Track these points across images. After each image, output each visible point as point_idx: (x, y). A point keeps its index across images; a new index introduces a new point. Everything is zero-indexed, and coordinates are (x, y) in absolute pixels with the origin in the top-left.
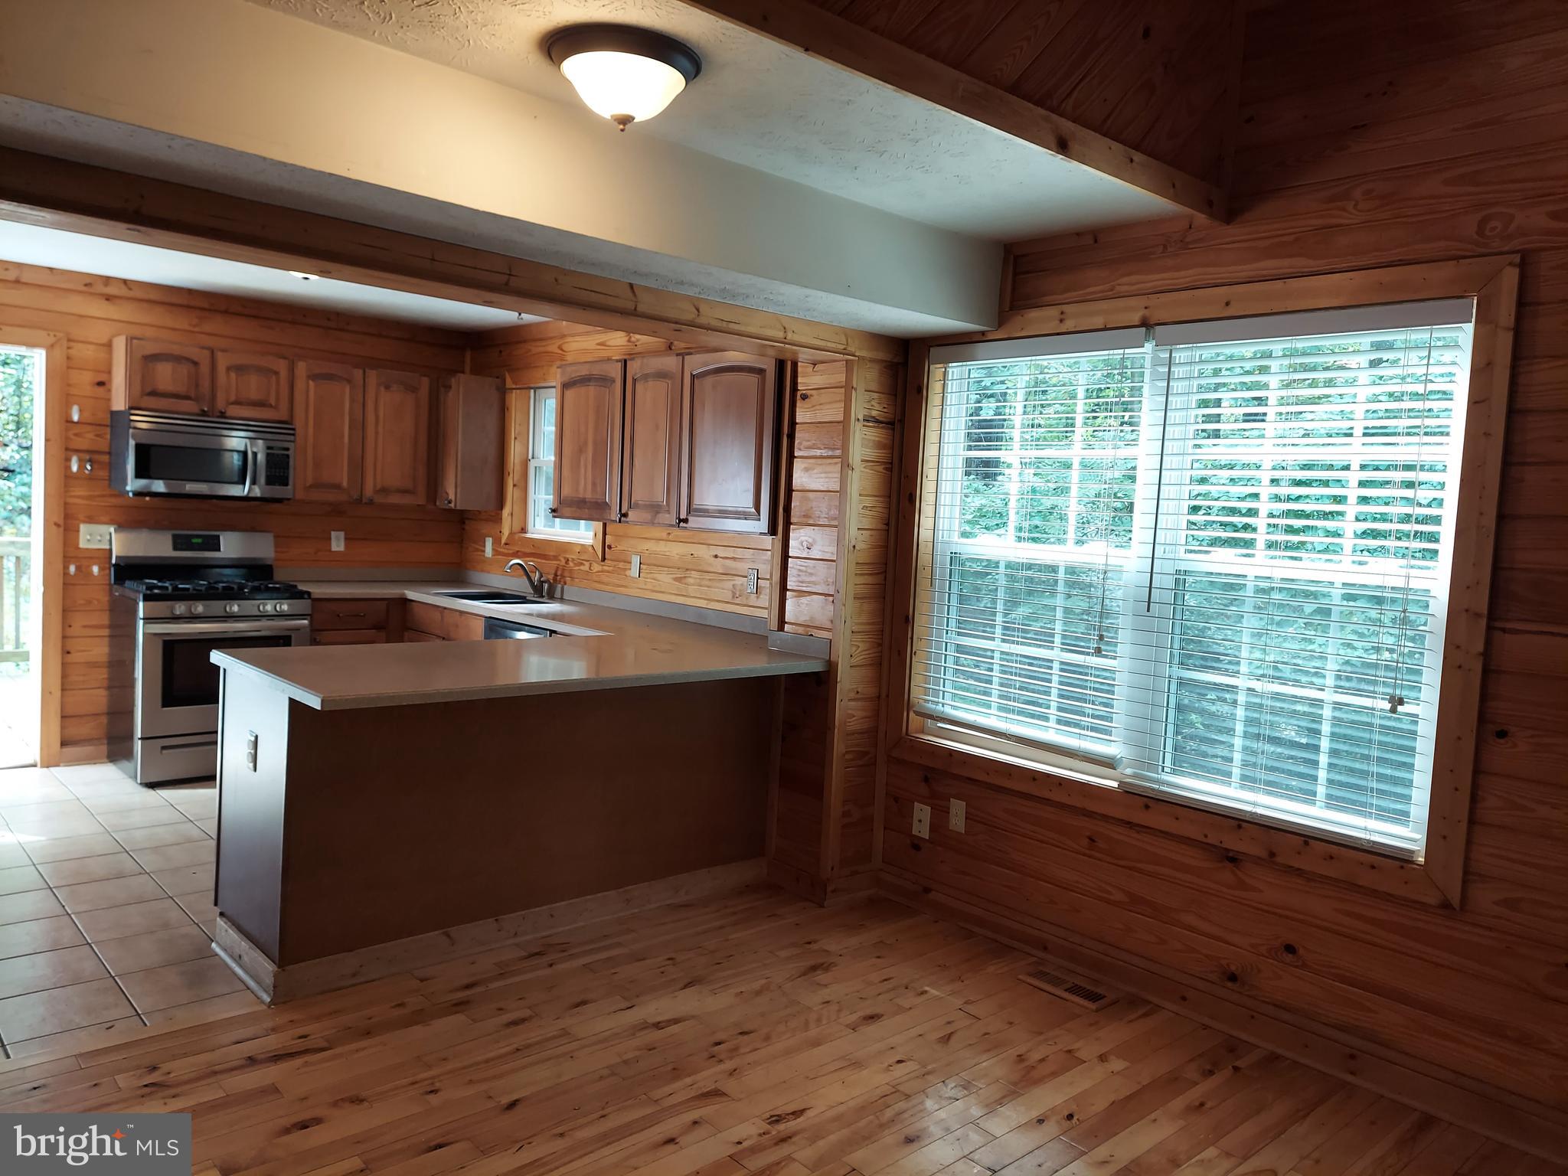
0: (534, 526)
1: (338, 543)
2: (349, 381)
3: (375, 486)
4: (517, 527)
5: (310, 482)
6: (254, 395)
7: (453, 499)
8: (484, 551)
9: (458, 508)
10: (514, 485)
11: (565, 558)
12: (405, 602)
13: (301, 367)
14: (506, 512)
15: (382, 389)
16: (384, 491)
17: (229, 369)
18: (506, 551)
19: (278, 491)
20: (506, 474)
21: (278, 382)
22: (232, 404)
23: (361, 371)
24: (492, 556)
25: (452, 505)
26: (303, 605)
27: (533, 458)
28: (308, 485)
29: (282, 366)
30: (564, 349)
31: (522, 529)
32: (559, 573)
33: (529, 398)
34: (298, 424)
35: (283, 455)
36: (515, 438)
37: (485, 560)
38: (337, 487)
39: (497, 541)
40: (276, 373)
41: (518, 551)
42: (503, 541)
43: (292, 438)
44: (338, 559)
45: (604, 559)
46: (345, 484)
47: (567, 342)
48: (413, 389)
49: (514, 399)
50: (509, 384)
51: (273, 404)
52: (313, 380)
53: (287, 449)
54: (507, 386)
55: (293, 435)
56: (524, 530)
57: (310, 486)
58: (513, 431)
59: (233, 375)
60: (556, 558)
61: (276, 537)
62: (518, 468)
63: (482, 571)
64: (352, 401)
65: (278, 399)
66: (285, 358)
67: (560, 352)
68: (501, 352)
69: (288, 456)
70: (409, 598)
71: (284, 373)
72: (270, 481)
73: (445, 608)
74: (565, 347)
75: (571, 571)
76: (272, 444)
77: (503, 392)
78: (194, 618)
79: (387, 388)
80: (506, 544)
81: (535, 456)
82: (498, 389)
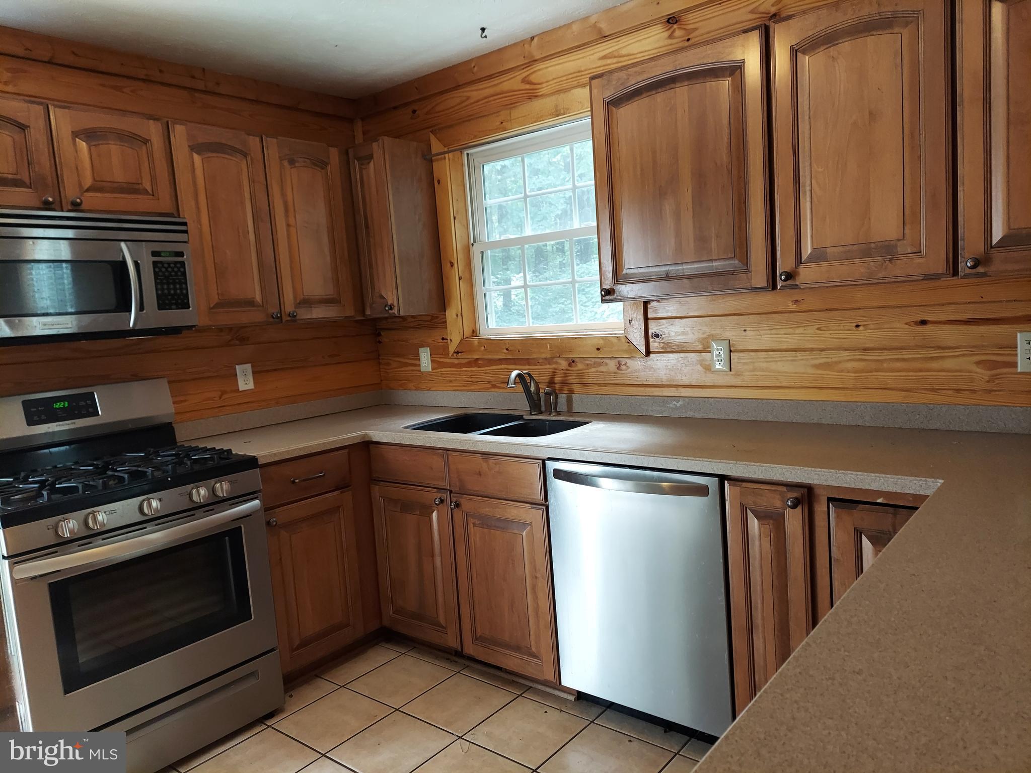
0: (488, 326)
1: (245, 381)
2: (245, 155)
3: (295, 298)
4: (468, 332)
5: (215, 299)
6: (119, 176)
7: (396, 304)
8: (419, 365)
9: (402, 314)
10: (460, 279)
11: (567, 359)
12: (367, 445)
13: (179, 132)
14: (451, 314)
15: (286, 163)
16: (306, 302)
17: (76, 134)
18: (456, 361)
19: (174, 317)
20: (446, 267)
21: (150, 155)
22: (88, 190)
23: (258, 139)
24: (433, 369)
25: (395, 311)
26: (253, 477)
27: (474, 242)
28: (212, 306)
29: (153, 130)
30: (533, 81)
31: (473, 331)
32: (558, 379)
33: (463, 165)
34: (187, 214)
35: (176, 263)
36: (455, 218)
37: (422, 376)
38: (251, 303)
39: (439, 351)
40: (146, 141)
41: (477, 359)
42: (452, 348)
43: (182, 237)
44: (250, 400)
45: (648, 352)
46: (258, 298)
47: (534, 72)
48: (322, 164)
49: (445, 168)
50: (436, 146)
51: (149, 190)
52: (198, 153)
53: (181, 254)
54: (434, 151)
55: (186, 232)
56: (474, 333)
57: (218, 305)
58: (453, 207)
59: (83, 145)
60: (548, 361)
61: (169, 382)
62: (460, 256)
63: (417, 389)
64: (252, 181)
65: (153, 179)
66: (156, 119)
67: (528, 86)
68: (414, 112)
69: (183, 264)
70: (374, 440)
71: (157, 142)
72: (163, 303)
74: (533, 78)
75: (580, 375)
76: (157, 247)
77: (429, 159)
79: (292, 162)
80: (458, 353)
81: (478, 239)
82: (424, 156)
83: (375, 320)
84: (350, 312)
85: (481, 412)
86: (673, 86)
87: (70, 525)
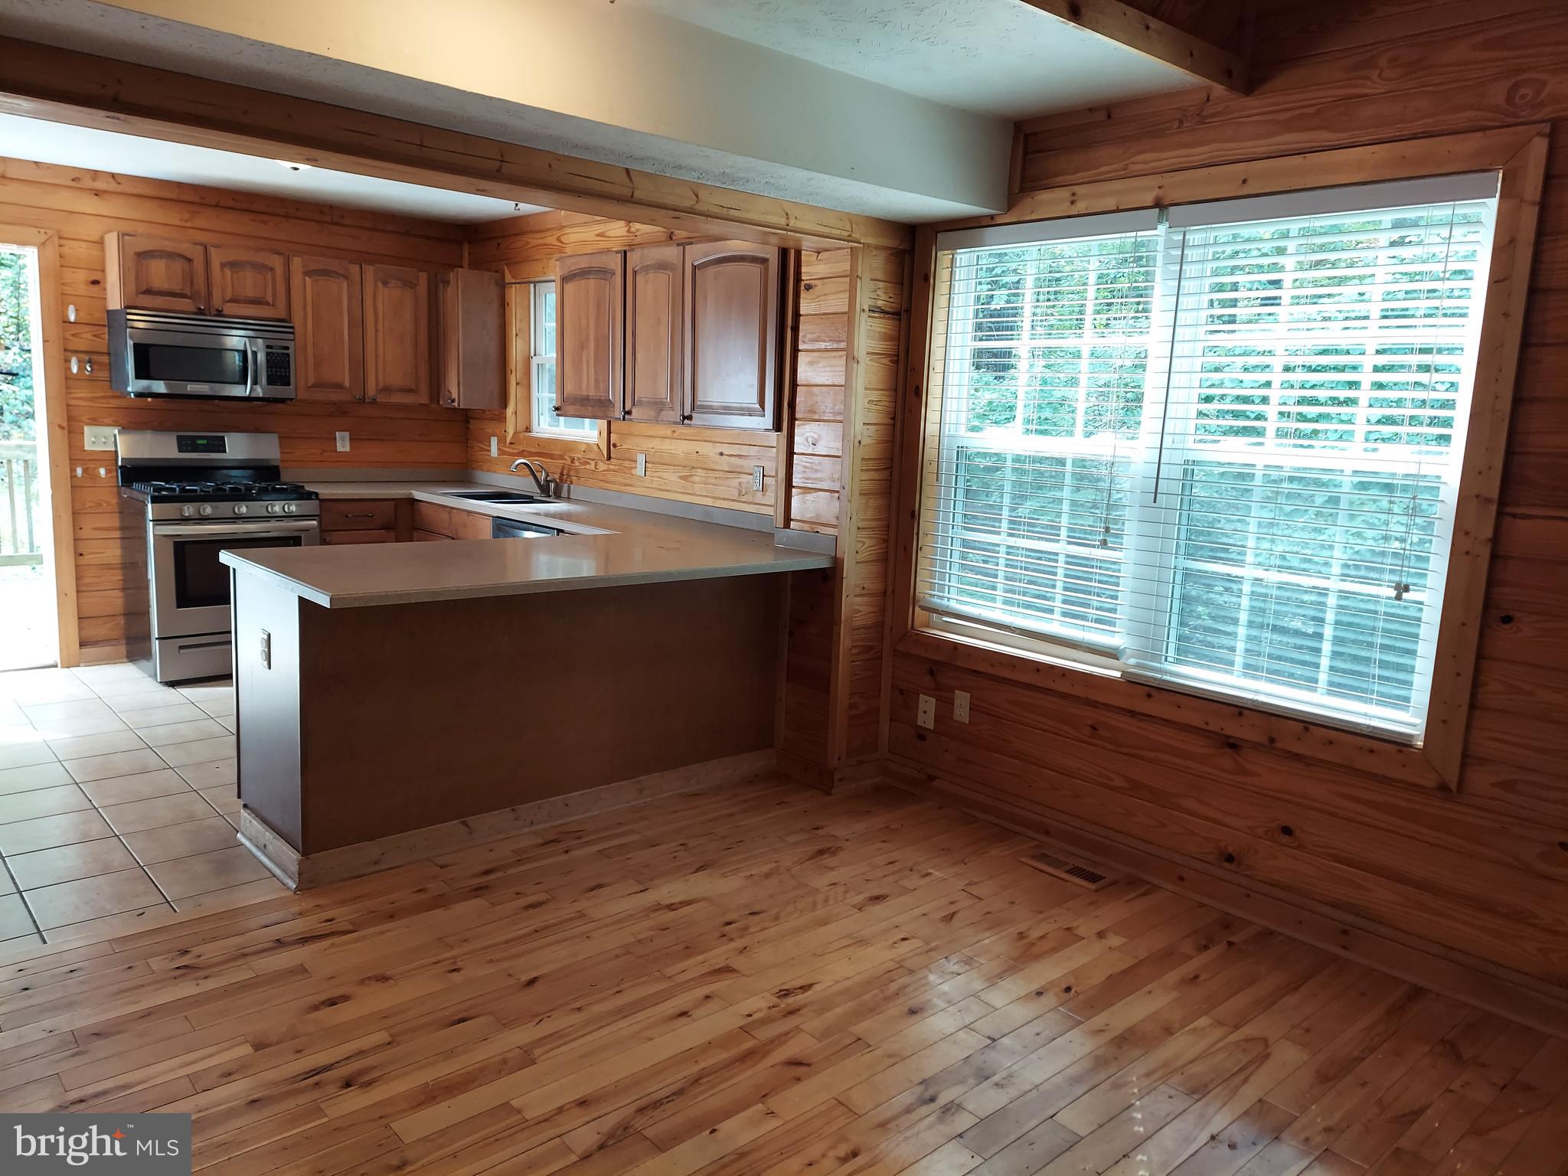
0: (539, 426)
1: (343, 443)
2: (346, 278)
3: (377, 384)
4: (521, 427)
5: (311, 381)
6: (250, 293)
7: (456, 399)
8: (490, 451)
10: (517, 384)
11: (570, 457)
12: (413, 501)
13: (297, 263)
14: (510, 411)
15: (380, 284)
16: (387, 390)
17: (223, 265)
18: (511, 451)
19: (279, 391)
20: (508, 372)
21: (274, 279)
22: (229, 301)
23: (358, 267)
24: (498, 455)
25: (456, 404)
26: (311, 506)
27: (535, 355)
28: (310, 385)
29: (276, 262)
30: (563, 241)
32: (565, 472)
33: (529, 293)
34: (297, 321)
35: (283, 354)
36: (517, 335)
37: (491, 460)
38: (339, 386)
39: (502, 441)
40: (272, 269)
41: (523, 451)
42: (508, 440)
43: (291, 336)
44: (343, 459)
45: (609, 458)
46: (347, 383)
47: (566, 234)
48: (412, 285)
49: (513, 294)
50: (508, 278)
51: (270, 300)
52: (309, 277)
53: (287, 348)
54: (507, 281)
55: (292, 333)
56: (528, 429)
57: (313, 386)
58: (516, 326)
59: (228, 272)
60: (561, 457)
61: (280, 437)
62: (520, 366)
64: (350, 297)
65: (274, 295)
66: (279, 254)
67: (560, 244)
68: (499, 245)
69: (288, 355)
70: (417, 498)
71: (279, 270)
72: (272, 380)
73: (453, 508)
74: (563, 239)
75: (576, 470)
76: (269, 343)
77: (502, 286)
78: (203, 520)
79: (385, 283)
80: (511, 443)
81: (537, 353)
82: (497, 284)
84: (425, 401)
87: (188, 510)
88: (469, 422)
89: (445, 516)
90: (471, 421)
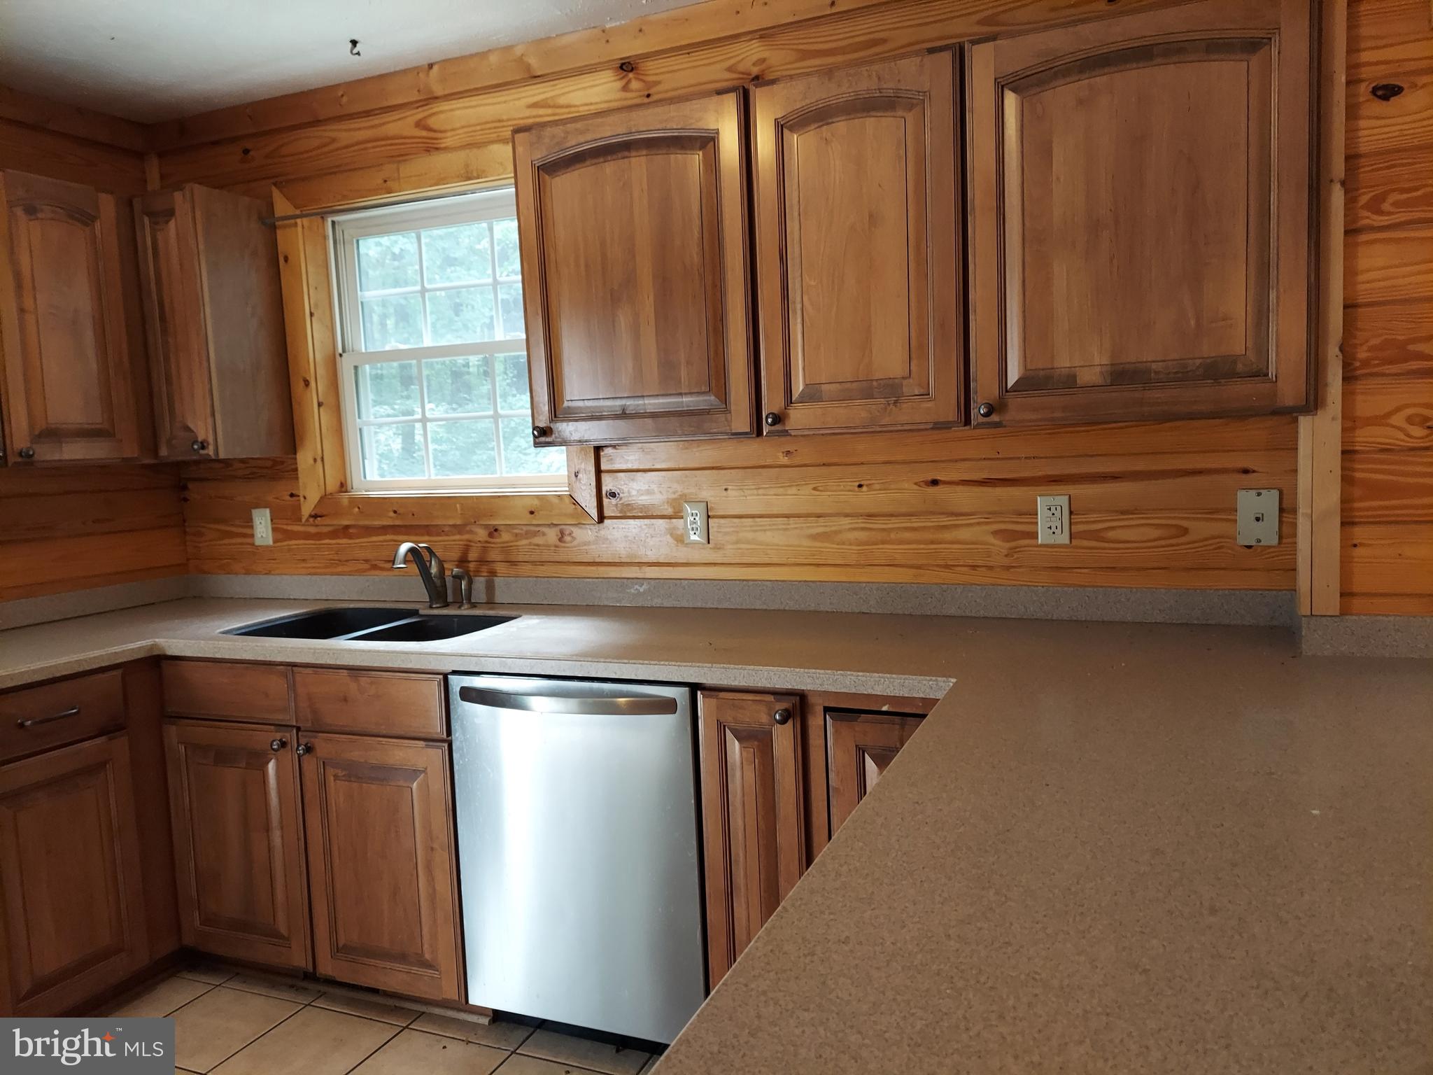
0: (365, 477)
4: (332, 485)
7: (211, 440)
8: (252, 536)
9: (222, 456)
10: (320, 405)
11: (486, 526)
12: (157, 662)
14: (306, 458)
16: (51, 433)
18: (312, 530)
20: (298, 386)
24: (275, 542)
25: (210, 451)
27: (344, 351)
30: (435, 127)
31: (342, 485)
32: (473, 555)
33: (325, 238)
36: (312, 314)
37: (257, 552)
39: (285, 515)
41: (347, 527)
42: (307, 509)
45: (601, 518)
47: (434, 114)
49: (300, 236)
50: (282, 206)
54: (278, 213)
56: (343, 487)
58: (309, 298)
60: (460, 529)
62: (321, 371)
63: (248, 572)
67: (424, 133)
68: (246, 152)
70: (170, 652)
74: (432, 122)
75: (506, 549)
77: (270, 225)
80: (315, 516)
81: (349, 345)
82: (261, 219)
83: (179, 465)
84: (131, 450)
85: (352, 606)
86: (626, 154)
88: (185, 488)
89: (276, 685)
90: (190, 485)
